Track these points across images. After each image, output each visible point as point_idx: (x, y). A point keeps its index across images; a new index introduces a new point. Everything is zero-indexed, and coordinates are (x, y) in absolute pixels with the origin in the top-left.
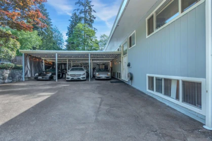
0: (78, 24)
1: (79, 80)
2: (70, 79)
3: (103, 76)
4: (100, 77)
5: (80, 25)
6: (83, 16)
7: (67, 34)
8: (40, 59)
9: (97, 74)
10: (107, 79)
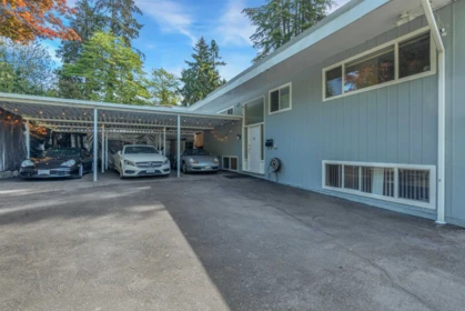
0: (96, 34)
1: (157, 176)
2: (135, 174)
3: (206, 165)
4: (200, 168)
5: (103, 37)
6: (110, 15)
7: (58, 52)
8: (19, 118)
9: (191, 160)
10: (213, 172)
